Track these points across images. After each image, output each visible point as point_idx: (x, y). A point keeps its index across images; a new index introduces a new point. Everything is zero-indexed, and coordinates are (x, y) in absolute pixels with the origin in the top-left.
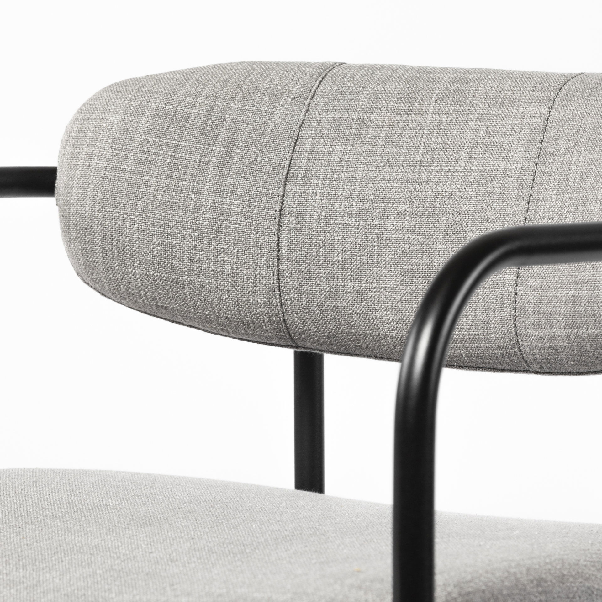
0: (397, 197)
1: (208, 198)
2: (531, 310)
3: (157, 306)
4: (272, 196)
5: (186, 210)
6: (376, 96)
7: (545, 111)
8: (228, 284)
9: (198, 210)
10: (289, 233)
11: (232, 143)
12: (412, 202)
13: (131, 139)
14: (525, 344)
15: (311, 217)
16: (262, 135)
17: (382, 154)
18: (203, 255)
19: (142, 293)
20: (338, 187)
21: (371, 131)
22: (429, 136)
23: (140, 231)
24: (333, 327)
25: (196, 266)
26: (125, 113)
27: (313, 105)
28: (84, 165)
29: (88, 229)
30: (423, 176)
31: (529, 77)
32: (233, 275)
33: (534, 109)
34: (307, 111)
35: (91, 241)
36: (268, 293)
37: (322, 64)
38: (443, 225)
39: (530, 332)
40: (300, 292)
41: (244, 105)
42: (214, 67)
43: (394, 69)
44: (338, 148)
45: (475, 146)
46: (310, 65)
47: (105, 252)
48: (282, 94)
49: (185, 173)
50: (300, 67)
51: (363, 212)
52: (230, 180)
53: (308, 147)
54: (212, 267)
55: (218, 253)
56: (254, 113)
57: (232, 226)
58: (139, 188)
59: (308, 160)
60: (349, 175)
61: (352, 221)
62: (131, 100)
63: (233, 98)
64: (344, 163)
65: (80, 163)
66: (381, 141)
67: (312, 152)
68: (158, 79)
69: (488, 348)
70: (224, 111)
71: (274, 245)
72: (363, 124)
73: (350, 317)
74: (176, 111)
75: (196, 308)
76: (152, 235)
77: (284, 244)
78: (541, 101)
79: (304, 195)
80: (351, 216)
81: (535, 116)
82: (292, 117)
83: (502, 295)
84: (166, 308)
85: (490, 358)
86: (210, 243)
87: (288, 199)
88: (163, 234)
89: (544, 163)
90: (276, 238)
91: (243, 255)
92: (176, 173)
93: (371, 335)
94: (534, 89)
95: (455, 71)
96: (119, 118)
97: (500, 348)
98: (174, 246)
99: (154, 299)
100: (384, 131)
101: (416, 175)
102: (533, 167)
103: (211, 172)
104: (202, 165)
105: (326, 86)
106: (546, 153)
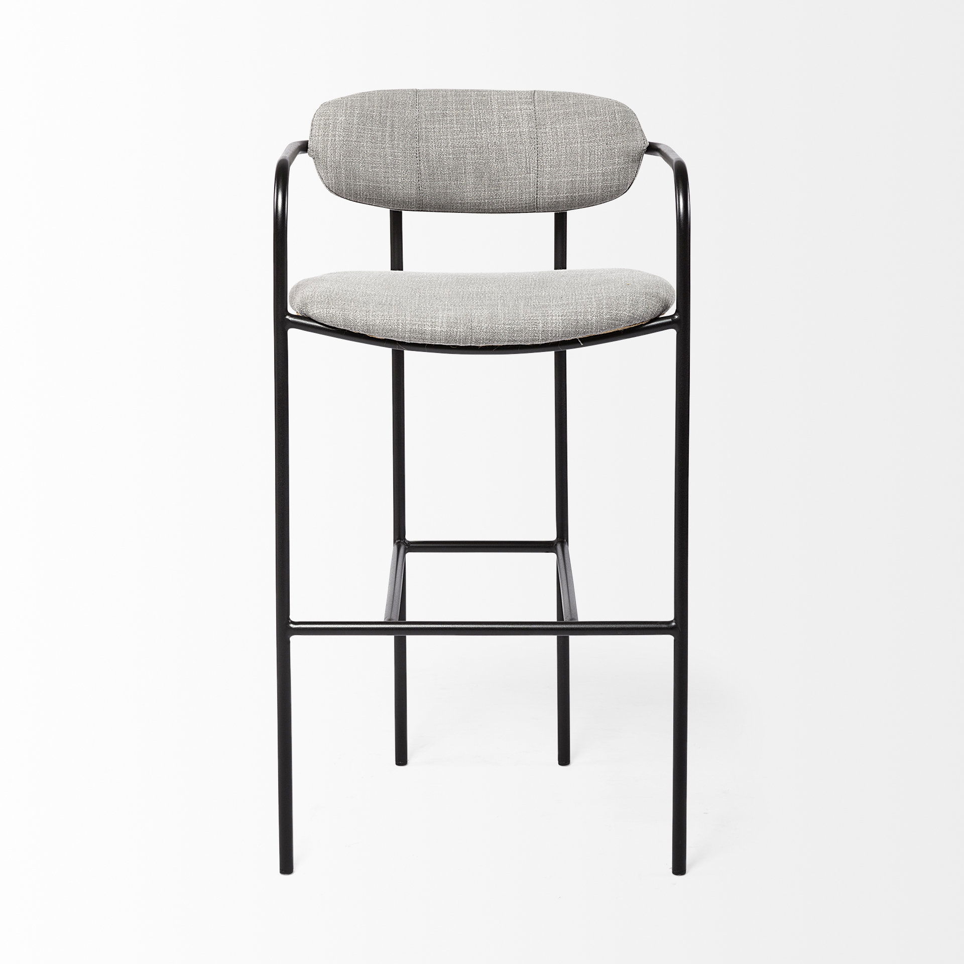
1: (388, 151)
6: (445, 103)
10: (424, 163)
11: (392, 126)
12: (477, 147)
13: (352, 127)
14: (541, 201)
15: (432, 155)
16: (404, 122)
17: (457, 127)
18: (389, 175)
19: (362, 193)
21: (449, 118)
25: (387, 179)
30: (479, 136)
45: (500, 123)
57: (400, 161)
64: (441, 132)
66: (455, 122)
67: (426, 128)
71: (418, 169)
72: (444, 115)
74: (367, 114)
75: (385, 198)
81: (527, 109)
83: (530, 182)
90: (418, 166)
92: (373, 141)
98: (377, 172)
100: (455, 118)
101: (475, 136)
102: (535, 130)
103: (388, 139)
104: (383, 136)
105: (422, 99)
106: (540, 124)
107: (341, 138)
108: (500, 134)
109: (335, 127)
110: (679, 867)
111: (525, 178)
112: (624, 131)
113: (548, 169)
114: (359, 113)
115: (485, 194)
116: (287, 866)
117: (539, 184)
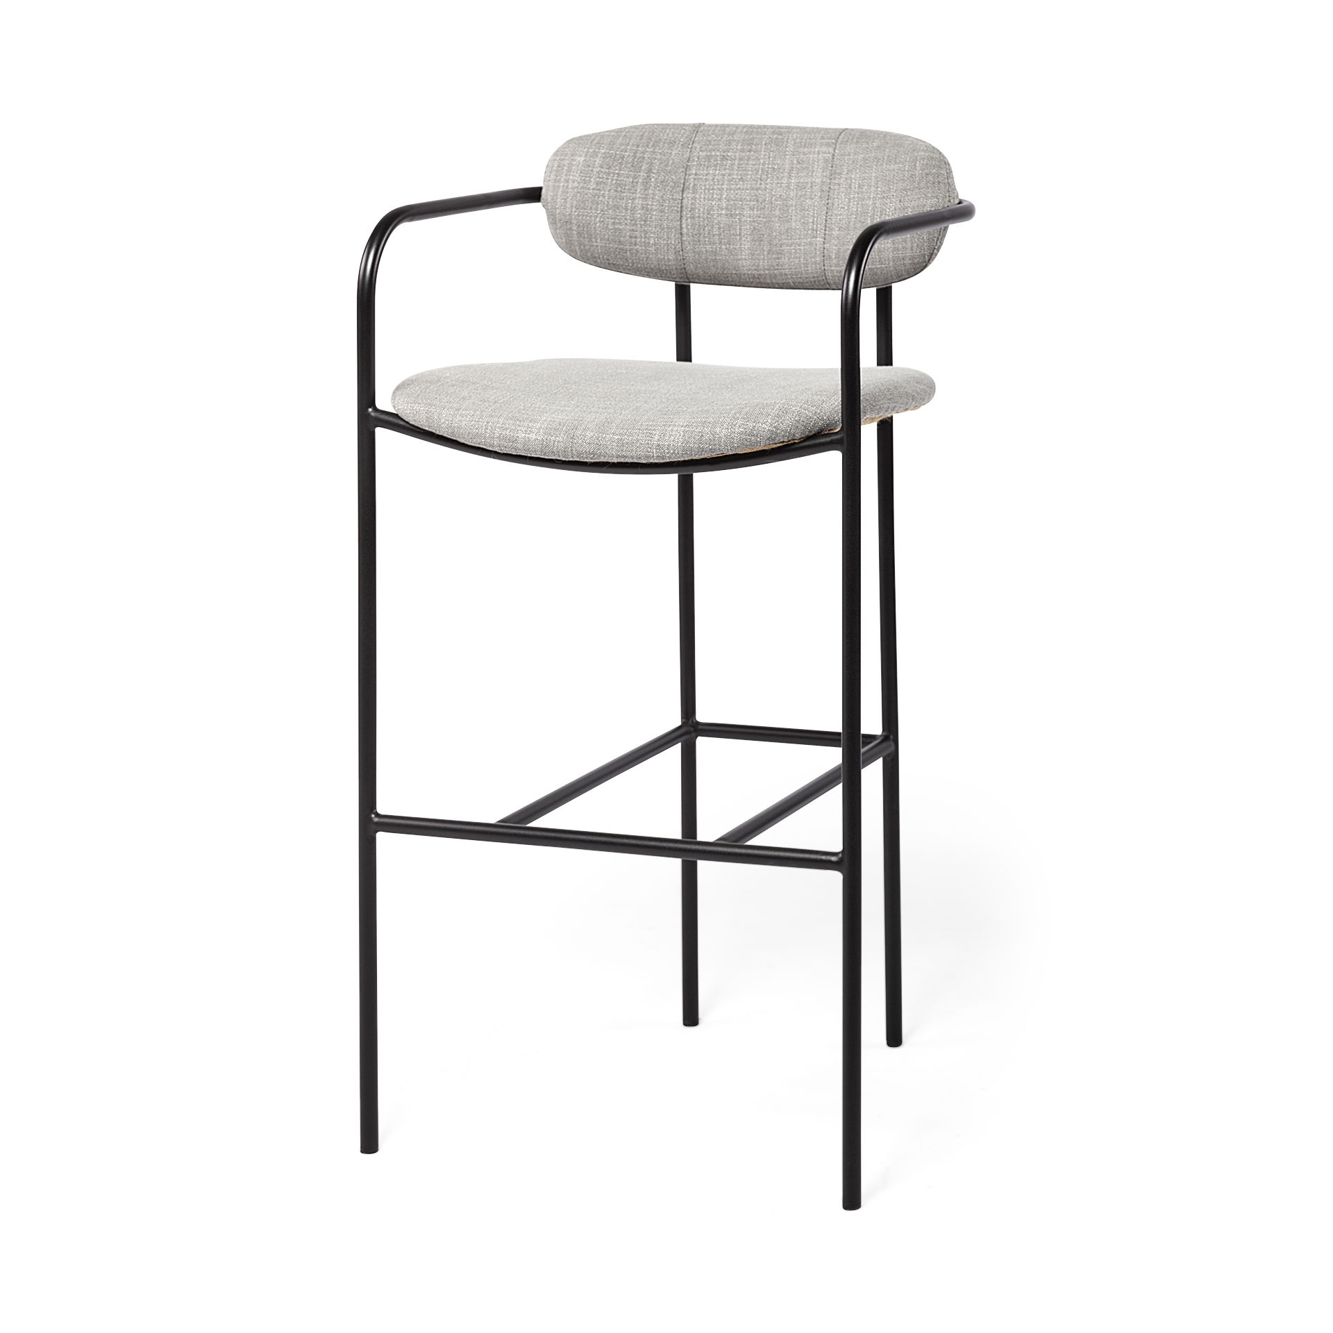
0: (748, 198)
1: (639, 202)
2: (834, 257)
3: (609, 264)
4: (675, 200)
5: (627, 209)
6: (729, 143)
7: (831, 150)
8: (652, 249)
9: (633, 209)
10: (687, 220)
11: (650, 171)
12: (757, 201)
13: (592, 170)
14: (829, 274)
15: (699, 210)
16: (667, 165)
17: (737, 175)
18: (638, 234)
19: (601, 257)
20: (713, 194)
21: (729, 162)
22: (763, 164)
23: (600, 222)
24: (713, 270)
25: (634, 240)
26: (586, 156)
27: (693, 148)
28: (564, 186)
29: (569, 222)
30: (763, 186)
31: (818, 130)
32: (655, 244)
33: (824, 149)
34: (691, 151)
35: (571, 229)
36: (675, 253)
37: (694, 124)
38: (777, 213)
39: (833, 268)
40: (694, 252)
41: (654, 149)
42: (631, 127)
43: (737, 127)
44: (711, 172)
45: (791, 170)
46: (687, 125)
47: (579, 234)
48: (675, 142)
49: (625, 189)
50: (682, 126)
51: (729, 207)
52: (651, 192)
53: (694, 172)
54: (643, 240)
55: (646, 232)
56: (660, 154)
57: (654, 217)
58: (599, 197)
59: (695, 179)
60: (719, 187)
61: (723, 212)
62: (588, 148)
63: (648, 146)
64: (715, 180)
65: (562, 184)
66: (736, 167)
67: (696, 174)
68: (601, 135)
69: (806, 278)
70: (643, 153)
71: (678, 227)
72: (724, 158)
73: (724, 264)
74: (616, 154)
75: (633, 264)
76: (608, 224)
77: (684, 226)
78: (828, 145)
79: (694, 198)
80: (722, 209)
81: (825, 153)
82: (683, 155)
83: (816, 249)
84: (614, 264)
85: (807, 282)
86: (641, 227)
87: (685, 201)
88: (614, 223)
89: (835, 179)
90: (679, 223)
91: (661, 232)
92: (619, 189)
93: (736, 274)
94: (823, 138)
95: (772, 127)
96: (583, 159)
97: (814, 277)
98: (620, 230)
99: (608, 260)
100: (737, 162)
101: (758, 186)
102: (829, 181)
103: (639, 188)
104: (634, 184)
105: (699, 137)
106: (835, 173)
107: (576, 184)
108: (789, 184)
109: (569, 170)
110: (852, 1199)
111: (811, 244)
112: (922, 185)
113: (835, 233)
114: (605, 153)
115: (764, 264)
116: (369, 1143)
117: (825, 251)
